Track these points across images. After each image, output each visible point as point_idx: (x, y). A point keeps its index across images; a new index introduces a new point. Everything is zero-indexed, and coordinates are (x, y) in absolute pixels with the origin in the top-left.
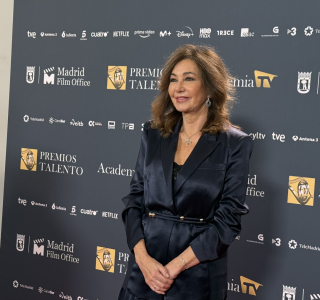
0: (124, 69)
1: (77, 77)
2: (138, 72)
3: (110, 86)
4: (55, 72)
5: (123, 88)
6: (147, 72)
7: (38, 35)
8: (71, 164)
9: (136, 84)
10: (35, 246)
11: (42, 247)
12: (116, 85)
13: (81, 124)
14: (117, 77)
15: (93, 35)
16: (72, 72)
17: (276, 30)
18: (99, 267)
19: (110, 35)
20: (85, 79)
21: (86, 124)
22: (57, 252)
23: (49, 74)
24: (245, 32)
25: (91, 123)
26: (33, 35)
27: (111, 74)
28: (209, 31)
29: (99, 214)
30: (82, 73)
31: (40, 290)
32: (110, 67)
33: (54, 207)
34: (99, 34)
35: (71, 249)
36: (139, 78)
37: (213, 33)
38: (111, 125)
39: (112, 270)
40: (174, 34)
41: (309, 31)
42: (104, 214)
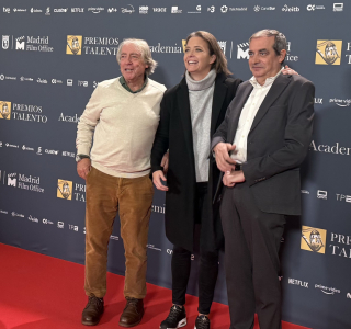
0: (80, 38)
1: (43, 44)
2: (91, 40)
3: (69, 52)
4: (25, 40)
5: (79, 53)
6: (98, 41)
7: (12, 10)
8: (38, 114)
9: (89, 50)
10: (9, 179)
11: (15, 180)
12: (73, 51)
13: (45, 82)
14: (74, 44)
15: (56, 11)
16: (39, 40)
17: (199, 8)
18: (59, 195)
19: (69, 11)
20: (49, 46)
21: (49, 81)
22: (27, 184)
23: (20, 42)
24: (174, 9)
25: (54, 81)
26: (8, 10)
27: (70, 42)
28: (147, 8)
29: (60, 153)
30: (47, 41)
31: (13, 214)
32: (69, 37)
33: (24, 148)
34: (60, 10)
35: (38, 181)
36: (91, 45)
37: (150, 10)
38: (70, 83)
39: (70, 198)
40: (119, 10)
41: (224, 9)
42: (64, 154)
